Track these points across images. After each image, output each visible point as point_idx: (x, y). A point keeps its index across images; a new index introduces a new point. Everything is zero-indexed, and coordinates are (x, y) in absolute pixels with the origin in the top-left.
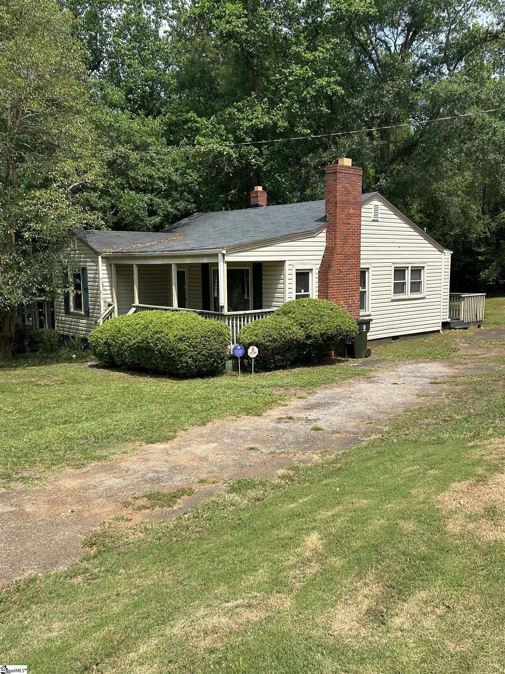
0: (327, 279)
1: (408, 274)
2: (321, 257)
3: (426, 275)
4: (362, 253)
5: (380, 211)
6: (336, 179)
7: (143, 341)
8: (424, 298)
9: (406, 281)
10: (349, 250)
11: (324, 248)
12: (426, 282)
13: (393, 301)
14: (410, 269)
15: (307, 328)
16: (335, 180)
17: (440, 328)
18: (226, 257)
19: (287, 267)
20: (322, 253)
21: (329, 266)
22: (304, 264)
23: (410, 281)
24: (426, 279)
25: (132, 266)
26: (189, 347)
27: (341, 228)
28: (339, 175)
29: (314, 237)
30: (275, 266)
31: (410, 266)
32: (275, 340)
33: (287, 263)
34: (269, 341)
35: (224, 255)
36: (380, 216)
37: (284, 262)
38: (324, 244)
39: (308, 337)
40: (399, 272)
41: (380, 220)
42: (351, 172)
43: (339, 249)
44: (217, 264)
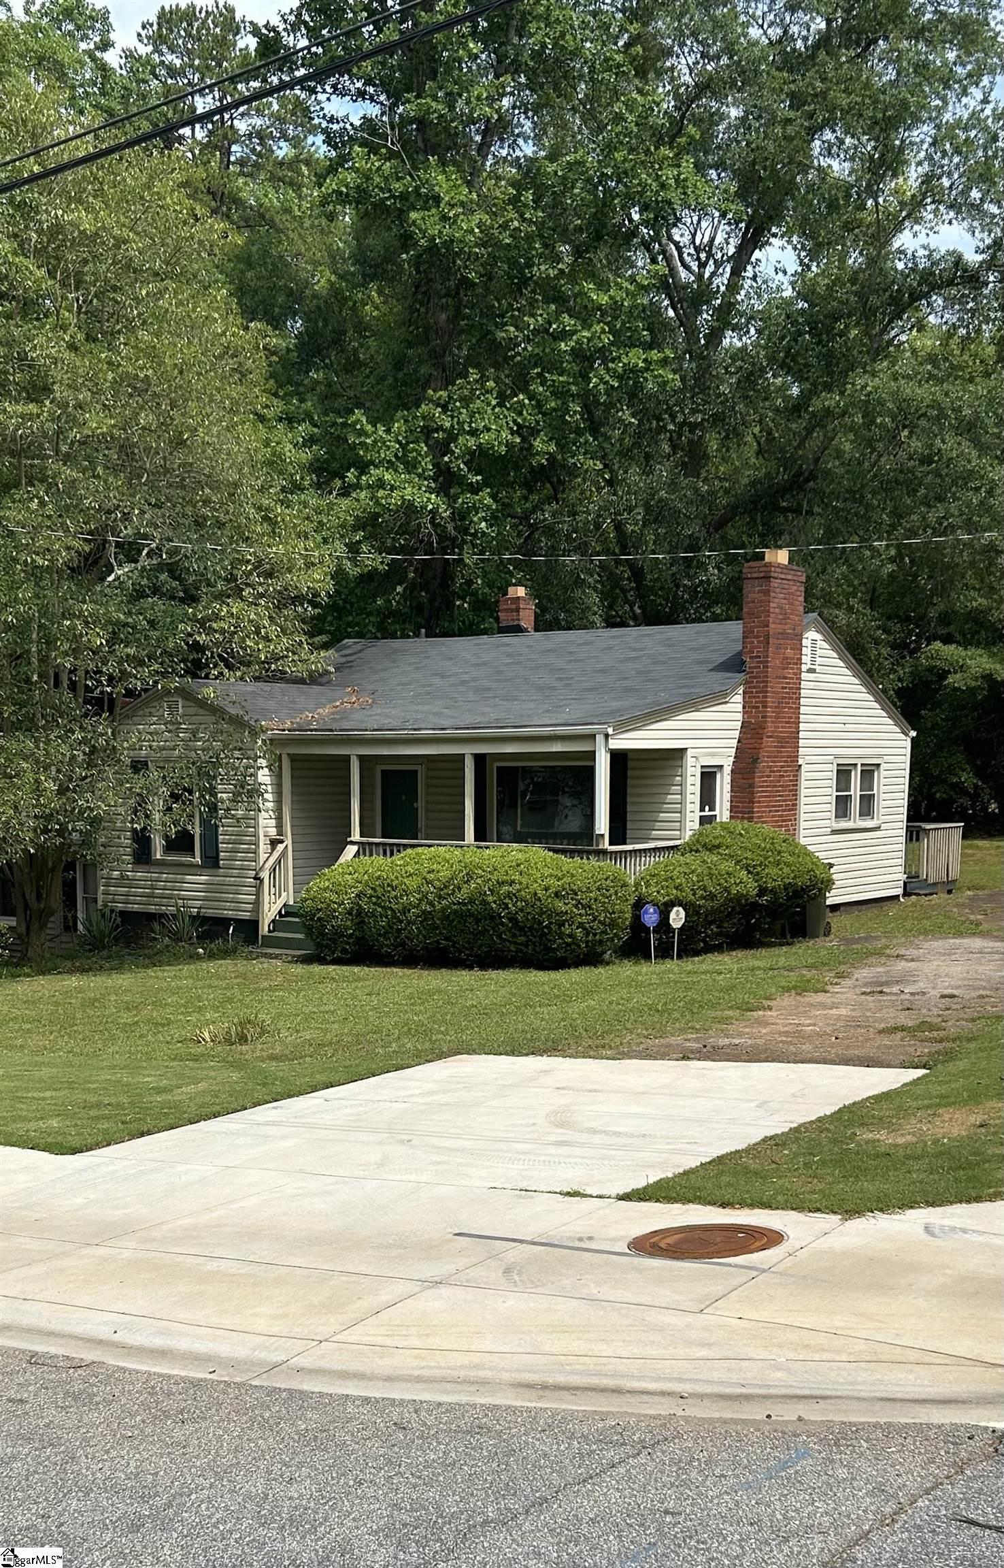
0: (752, 786)
1: (856, 779)
2: (734, 743)
3: (883, 781)
4: (801, 735)
5: (819, 652)
6: (769, 591)
7: (472, 901)
8: (878, 828)
9: (852, 793)
10: (783, 730)
11: (740, 724)
12: (883, 796)
13: (835, 832)
14: (859, 768)
15: (758, 874)
16: (767, 593)
17: (900, 891)
18: (610, 741)
19: (690, 761)
20: (736, 734)
21: (755, 761)
22: (713, 755)
23: (859, 793)
24: (883, 789)
25: (347, 759)
26: (576, 906)
27: (774, 686)
28: (774, 583)
29: (726, 703)
30: (668, 759)
31: (859, 762)
32: (712, 897)
33: (690, 753)
34: (703, 898)
35: (607, 736)
36: (819, 660)
37: (682, 752)
38: (740, 716)
39: (762, 891)
40: (843, 774)
41: (818, 668)
42: (789, 577)
43: (770, 727)
44: (592, 755)
